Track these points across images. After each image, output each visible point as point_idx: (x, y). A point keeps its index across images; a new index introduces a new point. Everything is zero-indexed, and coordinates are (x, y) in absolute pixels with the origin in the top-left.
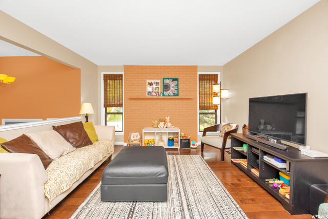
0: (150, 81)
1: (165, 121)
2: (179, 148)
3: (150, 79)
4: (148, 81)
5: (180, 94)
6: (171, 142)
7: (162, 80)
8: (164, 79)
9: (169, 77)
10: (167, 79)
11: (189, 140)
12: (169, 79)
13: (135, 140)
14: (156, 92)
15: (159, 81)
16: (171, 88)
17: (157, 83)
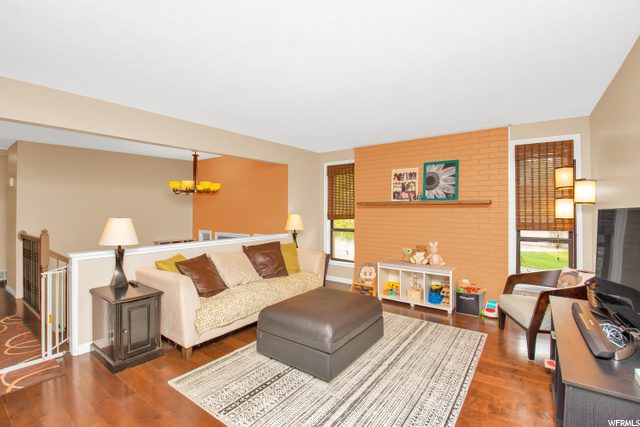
0: (399, 171)
1: (426, 251)
2: (450, 310)
3: (398, 168)
4: (394, 171)
5: (460, 194)
6: (434, 294)
7: (423, 167)
8: (426, 165)
9: (438, 160)
10: (432, 164)
11: (477, 297)
12: (436, 164)
13: (367, 280)
14: (409, 193)
15: (416, 170)
16: (442, 183)
17: (411, 175)
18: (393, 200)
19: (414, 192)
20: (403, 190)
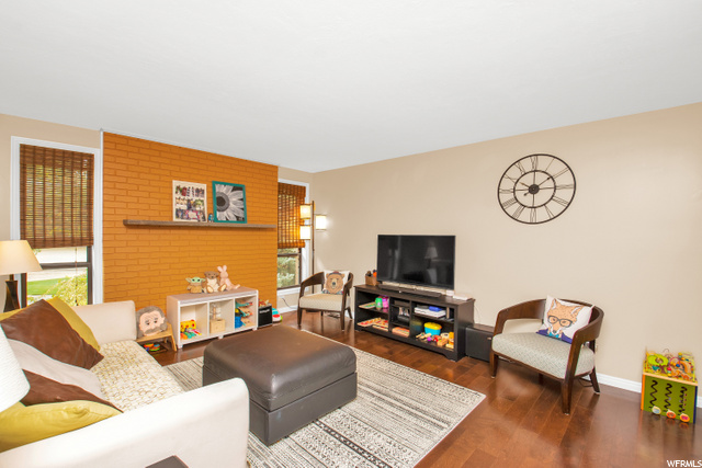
0: (183, 184)
2: (256, 327)
3: (181, 179)
4: (176, 183)
5: (248, 219)
7: (211, 185)
8: (214, 183)
9: (226, 181)
10: (221, 183)
12: (225, 184)
14: (197, 212)
15: (203, 186)
16: (232, 205)
17: (198, 191)
18: (175, 219)
19: (202, 212)
20: (189, 208)
